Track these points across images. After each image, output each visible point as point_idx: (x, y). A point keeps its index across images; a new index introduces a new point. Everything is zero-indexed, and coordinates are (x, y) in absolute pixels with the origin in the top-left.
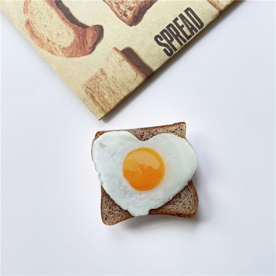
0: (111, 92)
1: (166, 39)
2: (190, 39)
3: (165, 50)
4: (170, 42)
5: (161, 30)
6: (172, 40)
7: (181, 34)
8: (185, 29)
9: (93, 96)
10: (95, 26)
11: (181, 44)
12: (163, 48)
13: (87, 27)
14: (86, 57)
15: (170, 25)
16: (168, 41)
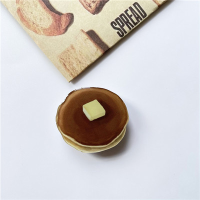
0: (78, 62)
2: (137, 25)
3: (118, 33)
5: (115, 18)
7: (130, 21)
9: (65, 65)
10: (68, 14)
12: (117, 31)
13: (62, 14)
14: (61, 36)
16: (121, 26)
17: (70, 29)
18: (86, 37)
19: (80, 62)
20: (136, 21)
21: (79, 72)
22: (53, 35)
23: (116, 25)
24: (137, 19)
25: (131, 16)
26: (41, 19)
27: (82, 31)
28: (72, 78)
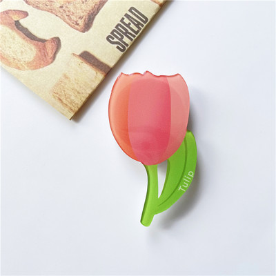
0: (76, 93)
1: (117, 37)
2: (139, 34)
3: (118, 47)
4: (121, 40)
5: (111, 31)
6: (123, 37)
7: (130, 31)
8: (132, 26)
9: (60, 100)
10: (52, 39)
11: (132, 40)
12: (116, 45)
13: (46, 41)
14: (49, 66)
15: (119, 25)
16: (119, 39)
17: (59, 55)
18: (79, 60)
19: (78, 93)
20: (136, 29)
21: (80, 104)
22: (40, 67)
23: (113, 39)
24: (137, 26)
25: (130, 24)
26: (22, 52)
27: (74, 54)
28: (72, 114)
